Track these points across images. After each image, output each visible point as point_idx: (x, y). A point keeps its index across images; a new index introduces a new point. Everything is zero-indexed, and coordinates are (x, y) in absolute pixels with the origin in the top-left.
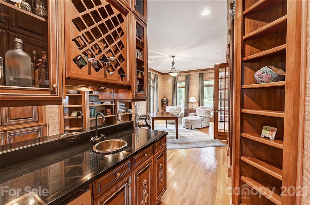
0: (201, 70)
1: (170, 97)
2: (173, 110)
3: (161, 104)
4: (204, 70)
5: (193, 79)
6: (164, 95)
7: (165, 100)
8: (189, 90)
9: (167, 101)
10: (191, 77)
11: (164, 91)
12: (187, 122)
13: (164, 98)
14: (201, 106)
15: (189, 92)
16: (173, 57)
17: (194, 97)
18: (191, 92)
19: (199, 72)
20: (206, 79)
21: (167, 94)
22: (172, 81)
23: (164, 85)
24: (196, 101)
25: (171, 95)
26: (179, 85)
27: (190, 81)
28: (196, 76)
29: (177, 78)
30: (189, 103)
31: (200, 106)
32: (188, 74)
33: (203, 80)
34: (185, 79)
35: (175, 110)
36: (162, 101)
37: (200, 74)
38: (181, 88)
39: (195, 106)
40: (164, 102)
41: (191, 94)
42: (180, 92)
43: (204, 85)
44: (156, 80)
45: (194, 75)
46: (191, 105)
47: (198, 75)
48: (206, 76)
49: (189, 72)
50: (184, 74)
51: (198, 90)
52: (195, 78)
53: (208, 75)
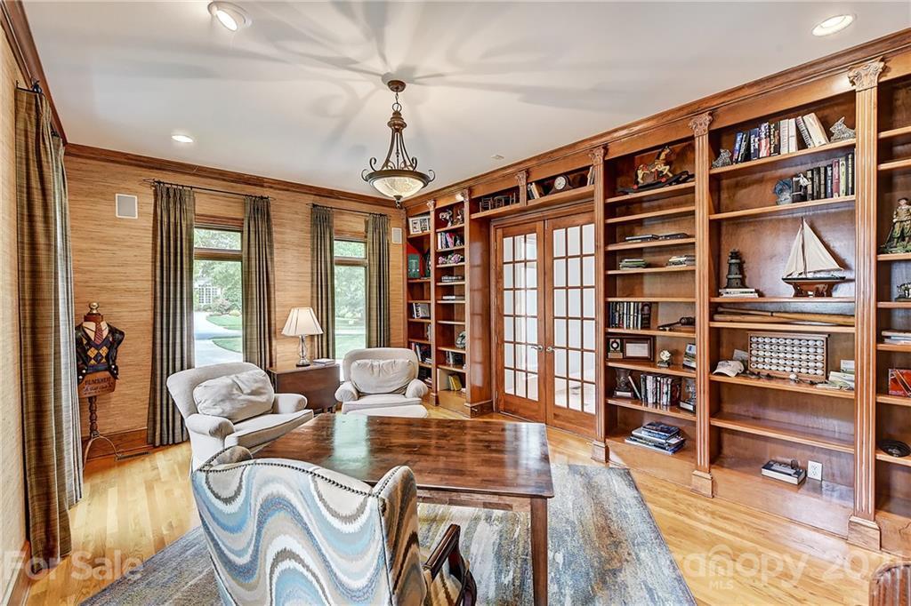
7: (98, 334)
9: (117, 339)
16: (397, 86)
20: (339, 234)
24: (321, 330)
28: (296, 213)
33: (331, 234)
37: (313, 205)
40: (93, 353)
48: (338, 222)
49: (262, 186)
50: (233, 187)
51: (309, 279)
52: (291, 219)
53: (346, 217)
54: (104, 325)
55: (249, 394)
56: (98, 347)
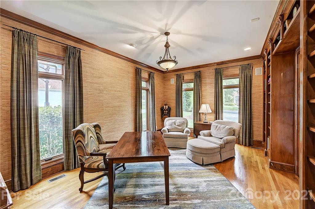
0: (218, 64)
1: (173, 104)
2: (174, 126)
3: (160, 114)
4: (223, 63)
5: (205, 78)
6: (164, 101)
7: (166, 108)
8: (200, 94)
9: (169, 109)
10: (203, 75)
11: (164, 95)
12: (194, 150)
13: (165, 105)
14: (219, 119)
15: (200, 96)
16: (167, 34)
17: (208, 105)
18: (203, 97)
19: (216, 66)
20: (225, 77)
21: (169, 99)
22: (175, 81)
23: (164, 88)
24: (211, 112)
25: (175, 102)
26: (185, 86)
27: (201, 81)
28: (210, 73)
29: (182, 77)
30: (200, 113)
31: (216, 120)
32: (199, 70)
33: (221, 78)
34: (193, 78)
35: (178, 126)
36: (162, 109)
37: (216, 69)
38: (188, 92)
39: (209, 119)
40: (165, 112)
41: (204, 100)
42: (188, 97)
43: (223, 87)
44: (150, 80)
45: (208, 71)
46: (203, 117)
47: (214, 71)
48: (225, 73)
49: (200, 68)
50: (192, 71)
51: (214, 94)
52: (208, 76)
53: (229, 70)
54: (167, 106)
55: (177, 126)
56: (166, 111)
